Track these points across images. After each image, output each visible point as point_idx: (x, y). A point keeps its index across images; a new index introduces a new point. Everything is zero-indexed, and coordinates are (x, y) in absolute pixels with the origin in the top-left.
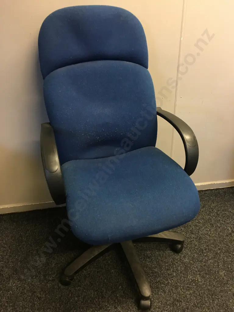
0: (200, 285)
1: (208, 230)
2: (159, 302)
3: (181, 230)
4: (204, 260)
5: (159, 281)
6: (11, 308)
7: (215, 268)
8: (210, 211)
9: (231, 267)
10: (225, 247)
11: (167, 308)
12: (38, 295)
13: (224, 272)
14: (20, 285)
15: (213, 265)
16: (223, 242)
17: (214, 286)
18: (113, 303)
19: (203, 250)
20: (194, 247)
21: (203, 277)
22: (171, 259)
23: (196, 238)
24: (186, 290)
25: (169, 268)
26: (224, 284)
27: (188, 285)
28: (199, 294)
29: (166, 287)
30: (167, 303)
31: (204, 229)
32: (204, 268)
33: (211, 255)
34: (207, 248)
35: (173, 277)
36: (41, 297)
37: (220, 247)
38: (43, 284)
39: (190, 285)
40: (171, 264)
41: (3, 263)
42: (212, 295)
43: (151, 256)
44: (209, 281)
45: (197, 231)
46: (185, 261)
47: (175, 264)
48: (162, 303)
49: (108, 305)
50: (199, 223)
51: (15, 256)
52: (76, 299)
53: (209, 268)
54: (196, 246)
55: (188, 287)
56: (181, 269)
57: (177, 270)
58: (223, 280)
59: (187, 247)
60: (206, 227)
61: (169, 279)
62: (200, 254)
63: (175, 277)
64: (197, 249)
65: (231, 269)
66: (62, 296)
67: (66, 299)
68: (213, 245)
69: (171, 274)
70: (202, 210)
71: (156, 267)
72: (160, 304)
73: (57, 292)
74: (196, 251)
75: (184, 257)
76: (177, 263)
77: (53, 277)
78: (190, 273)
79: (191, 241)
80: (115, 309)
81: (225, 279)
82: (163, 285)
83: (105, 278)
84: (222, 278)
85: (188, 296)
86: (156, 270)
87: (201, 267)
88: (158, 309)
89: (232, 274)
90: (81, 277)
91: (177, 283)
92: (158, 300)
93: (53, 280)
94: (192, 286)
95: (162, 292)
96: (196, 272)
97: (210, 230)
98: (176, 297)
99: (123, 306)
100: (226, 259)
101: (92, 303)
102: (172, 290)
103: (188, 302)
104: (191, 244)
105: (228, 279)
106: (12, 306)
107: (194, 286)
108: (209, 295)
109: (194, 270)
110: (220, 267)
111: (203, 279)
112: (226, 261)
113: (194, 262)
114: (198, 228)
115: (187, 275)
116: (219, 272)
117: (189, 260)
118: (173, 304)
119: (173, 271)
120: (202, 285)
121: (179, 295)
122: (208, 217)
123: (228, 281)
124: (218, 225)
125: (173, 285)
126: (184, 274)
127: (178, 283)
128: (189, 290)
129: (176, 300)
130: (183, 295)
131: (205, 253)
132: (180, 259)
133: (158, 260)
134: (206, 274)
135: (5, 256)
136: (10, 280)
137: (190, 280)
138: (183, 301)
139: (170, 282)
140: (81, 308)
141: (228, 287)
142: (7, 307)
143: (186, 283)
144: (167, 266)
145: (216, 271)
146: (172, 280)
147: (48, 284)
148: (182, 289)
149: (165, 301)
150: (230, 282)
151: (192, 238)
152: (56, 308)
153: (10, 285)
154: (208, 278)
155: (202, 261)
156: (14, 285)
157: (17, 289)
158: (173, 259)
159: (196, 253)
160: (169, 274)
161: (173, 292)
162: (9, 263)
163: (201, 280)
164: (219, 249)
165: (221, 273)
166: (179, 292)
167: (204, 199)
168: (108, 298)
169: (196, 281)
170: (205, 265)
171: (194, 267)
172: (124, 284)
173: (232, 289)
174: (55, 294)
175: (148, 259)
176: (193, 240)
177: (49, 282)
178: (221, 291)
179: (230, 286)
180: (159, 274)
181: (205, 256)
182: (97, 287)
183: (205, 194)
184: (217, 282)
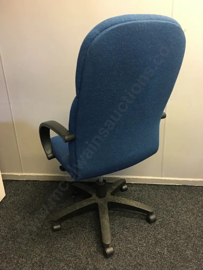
0: (164, 257)
1: (189, 217)
2: (124, 262)
3: (163, 213)
4: (176, 239)
5: (129, 247)
6: (12, 242)
7: (184, 247)
8: (195, 203)
9: (199, 249)
10: (200, 233)
11: (128, 268)
12: (33, 237)
13: (191, 252)
14: (23, 228)
15: (183, 244)
16: (199, 228)
17: (177, 261)
18: (86, 255)
19: (177, 232)
20: (170, 228)
21: (170, 252)
22: (146, 233)
23: (174, 222)
24: (150, 259)
25: (142, 239)
26: (188, 261)
27: (154, 255)
28: (162, 264)
29: (134, 253)
30: (130, 265)
31: (184, 216)
32: (173, 246)
33: (183, 236)
34: (182, 230)
35: (142, 247)
36: (34, 239)
37: (194, 232)
38: (39, 230)
39: (155, 255)
40: (145, 237)
41: (17, 212)
42: (173, 267)
43: (129, 228)
44: (174, 256)
45: (177, 216)
46: (158, 236)
47: (148, 238)
48: (126, 263)
49: (81, 255)
50: (182, 210)
51: (27, 209)
52: (59, 246)
53: (177, 246)
54: (172, 227)
55: (153, 257)
56: (152, 242)
57: (148, 242)
58: (188, 258)
59: (164, 227)
60: (187, 215)
61: (138, 248)
62: (173, 234)
63: (144, 247)
64: (172, 230)
65: (199, 251)
66: (49, 241)
67: (51, 244)
68: (188, 230)
69: (142, 244)
70: (188, 201)
71: (131, 237)
72: (124, 264)
73: (47, 238)
74: (171, 231)
75: (158, 234)
76: (150, 237)
77: (48, 228)
78: (159, 246)
79: (169, 223)
80: (85, 259)
81: (190, 257)
82: (131, 251)
83: (86, 236)
84: (187, 257)
85: (151, 264)
86: (130, 239)
87: (171, 244)
88: (120, 267)
89: (198, 255)
90: (68, 231)
91: (144, 252)
92: (123, 260)
93: (47, 230)
94: (157, 257)
95: (128, 255)
96: (165, 247)
97: (190, 217)
98: (140, 262)
99: (93, 259)
100: (197, 243)
101: (70, 251)
102: (138, 256)
103: (149, 268)
104: (168, 225)
105: (193, 258)
106: (13, 241)
107: (159, 257)
108: (169, 267)
109: (163, 245)
110: (189, 247)
111: (169, 253)
112: (196, 244)
113: (166, 239)
114: (179, 214)
115: (156, 248)
116: (185, 251)
117: (162, 237)
118: (135, 266)
119: (144, 242)
120: (166, 258)
121: (143, 261)
122: (191, 207)
123: (192, 259)
124: (199, 215)
125: (140, 253)
126: (153, 246)
127: (146, 251)
128: (153, 259)
129: (138, 264)
130: (146, 261)
131: (178, 234)
132: (154, 235)
133: (134, 232)
134: (173, 250)
135: (21, 207)
136: (18, 224)
137: (157, 252)
138: (144, 266)
139: (139, 250)
140: (60, 252)
141: (190, 264)
142: (9, 240)
143: (152, 253)
144: (141, 238)
145: (183, 250)
146: (141, 248)
147: (43, 232)
148: (147, 257)
149: (129, 263)
150: (194, 260)
151: (170, 221)
152: (42, 249)
153: (17, 227)
154: (174, 253)
155: (174, 240)
156: (20, 227)
157: (20, 230)
158: (148, 233)
159: (170, 233)
160: (139, 244)
161: (138, 258)
162: (21, 213)
163: (167, 254)
164: (193, 234)
165: (187, 252)
166: (144, 259)
167: (193, 193)
168: (83, 250)
169: (162, 253)
170: (174, 244)
171: (164, 242)
172: (100, 243)
173: (193, 267)
174: (45, 239)
175: (126, 230)
176: (171, 223)
177: (44, 231)
178: (182, 266)
179: (192, 264)
180: (131, 242)
181: (178, 236)
182: (77, 241)
183: (196, 189)
184: (181, 258)
